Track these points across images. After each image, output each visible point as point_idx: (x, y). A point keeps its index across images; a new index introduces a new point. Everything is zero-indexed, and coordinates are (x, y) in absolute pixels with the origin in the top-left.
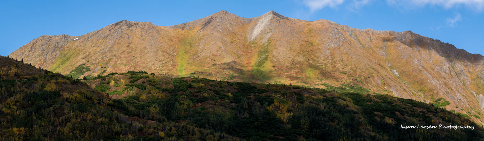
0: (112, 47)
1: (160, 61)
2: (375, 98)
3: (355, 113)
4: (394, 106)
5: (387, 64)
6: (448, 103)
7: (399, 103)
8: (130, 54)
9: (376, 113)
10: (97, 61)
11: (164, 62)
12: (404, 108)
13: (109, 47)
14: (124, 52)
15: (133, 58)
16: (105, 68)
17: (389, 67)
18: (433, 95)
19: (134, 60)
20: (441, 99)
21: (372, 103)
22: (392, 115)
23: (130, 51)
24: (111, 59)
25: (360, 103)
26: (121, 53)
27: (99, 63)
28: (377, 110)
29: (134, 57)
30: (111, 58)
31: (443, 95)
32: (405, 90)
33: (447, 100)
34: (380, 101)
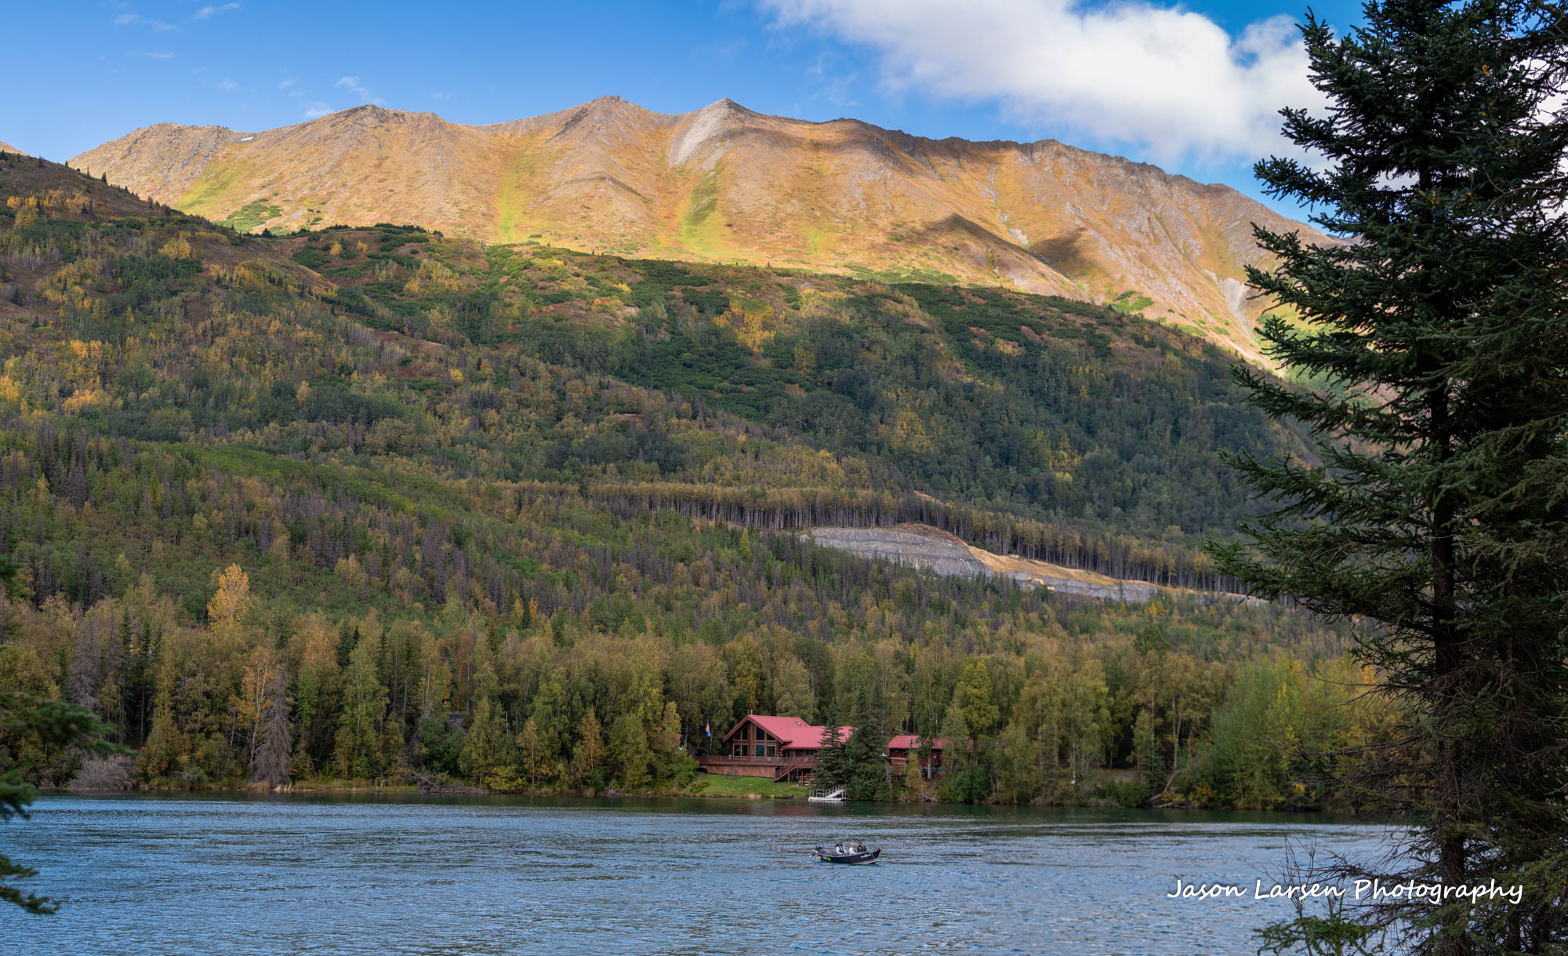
0: (339, 164)
1: (456, 204)
2: (970, 296)
3: (923, 331)
4: (1016, 313)
5: (998, 215)
6: (1149, 302)
7: (1028, 305)
8: (382, 184)
9: (973, 329)
10: (300, 195)
11: (465, 207)
12: (1041, 318)
13: (331, 163)
14: (366, 177)
15: (389, 193)
16: (319, 212)
17: (1004, 223)
18: (1111, 285)
19: (392, 199)
20: (1132, 293)
21: (964, 307)
22: (1012, 331)
23: (383, 177)
24: (334, 192)
25: (935, 308)
26: (360, 181)
27: (303, 199)
28: (976, 323)
29: (391, 191)
30: (334, 189)
31: (1137, 283)
32: (1043, 275)
33: (1145, 295)
34: (983, 301)
